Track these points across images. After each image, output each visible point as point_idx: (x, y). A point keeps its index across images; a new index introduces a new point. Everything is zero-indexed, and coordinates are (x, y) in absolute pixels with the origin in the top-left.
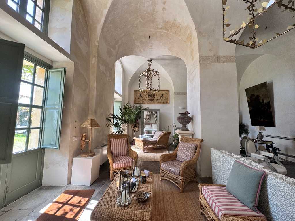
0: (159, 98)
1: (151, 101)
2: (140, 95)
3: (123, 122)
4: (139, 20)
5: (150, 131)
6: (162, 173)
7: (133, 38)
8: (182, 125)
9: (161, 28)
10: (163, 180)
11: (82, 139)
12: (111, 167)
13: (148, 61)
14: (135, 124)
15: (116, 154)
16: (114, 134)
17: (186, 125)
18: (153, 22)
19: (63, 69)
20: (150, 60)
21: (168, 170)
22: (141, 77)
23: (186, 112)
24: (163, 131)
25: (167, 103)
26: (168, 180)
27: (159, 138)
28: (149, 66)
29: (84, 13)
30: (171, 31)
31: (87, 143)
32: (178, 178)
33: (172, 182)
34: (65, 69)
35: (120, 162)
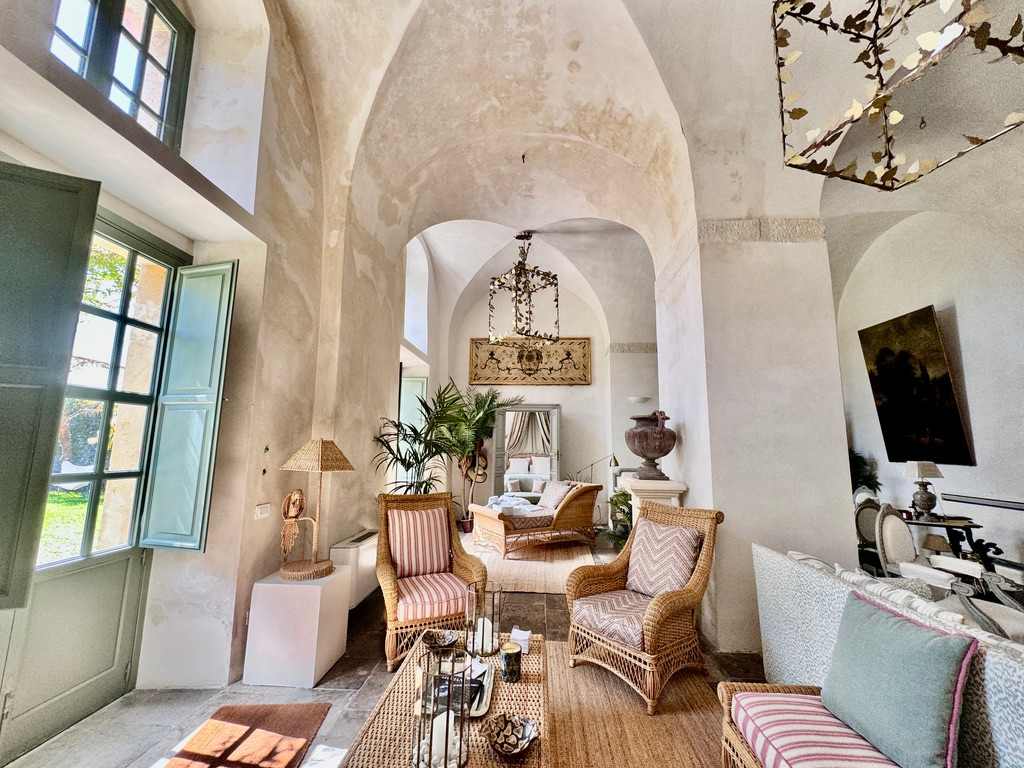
0: (557, 365)
1: (530, 375)
2: (492, 354)
3: (434, 448)
4: (488, 104)
5: (526, 480)
6: (577, 639)
7: (470, 162)
8: (644, 460)
9: (564, 130)
10: (579, 664)
11: (286, 514)
12: (390, 616)
13: (519, 237)
14: (474, 457)
15: (407, 568)
16: (401, 492)
17: (656, 461)
18: (536, 109)
19: (229, 266)
20: (526, 236)
21: (600, 626)
22: (494, 292)
23: (654, 414)
24: (573, 483)
25: (585, 381)
26: (599, 667)
27: (559, 508)
28: (524, 254)
29: (305, 81)
30: (597, 138)
31: (305, 529)
32: (635, 658)
33: (616, 672)
34: (235, 266)
35: (421, 596)
